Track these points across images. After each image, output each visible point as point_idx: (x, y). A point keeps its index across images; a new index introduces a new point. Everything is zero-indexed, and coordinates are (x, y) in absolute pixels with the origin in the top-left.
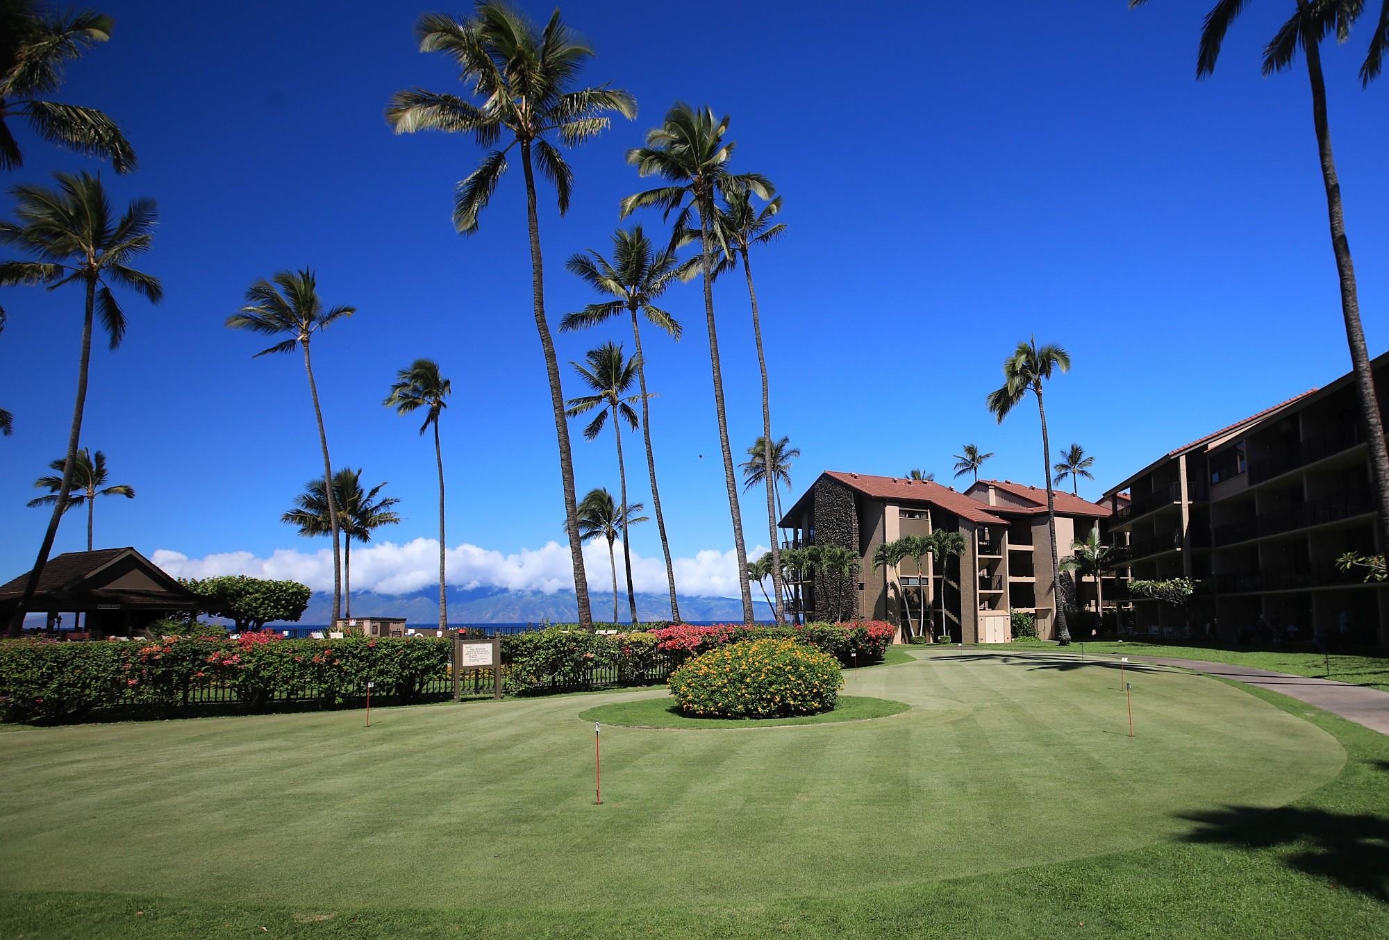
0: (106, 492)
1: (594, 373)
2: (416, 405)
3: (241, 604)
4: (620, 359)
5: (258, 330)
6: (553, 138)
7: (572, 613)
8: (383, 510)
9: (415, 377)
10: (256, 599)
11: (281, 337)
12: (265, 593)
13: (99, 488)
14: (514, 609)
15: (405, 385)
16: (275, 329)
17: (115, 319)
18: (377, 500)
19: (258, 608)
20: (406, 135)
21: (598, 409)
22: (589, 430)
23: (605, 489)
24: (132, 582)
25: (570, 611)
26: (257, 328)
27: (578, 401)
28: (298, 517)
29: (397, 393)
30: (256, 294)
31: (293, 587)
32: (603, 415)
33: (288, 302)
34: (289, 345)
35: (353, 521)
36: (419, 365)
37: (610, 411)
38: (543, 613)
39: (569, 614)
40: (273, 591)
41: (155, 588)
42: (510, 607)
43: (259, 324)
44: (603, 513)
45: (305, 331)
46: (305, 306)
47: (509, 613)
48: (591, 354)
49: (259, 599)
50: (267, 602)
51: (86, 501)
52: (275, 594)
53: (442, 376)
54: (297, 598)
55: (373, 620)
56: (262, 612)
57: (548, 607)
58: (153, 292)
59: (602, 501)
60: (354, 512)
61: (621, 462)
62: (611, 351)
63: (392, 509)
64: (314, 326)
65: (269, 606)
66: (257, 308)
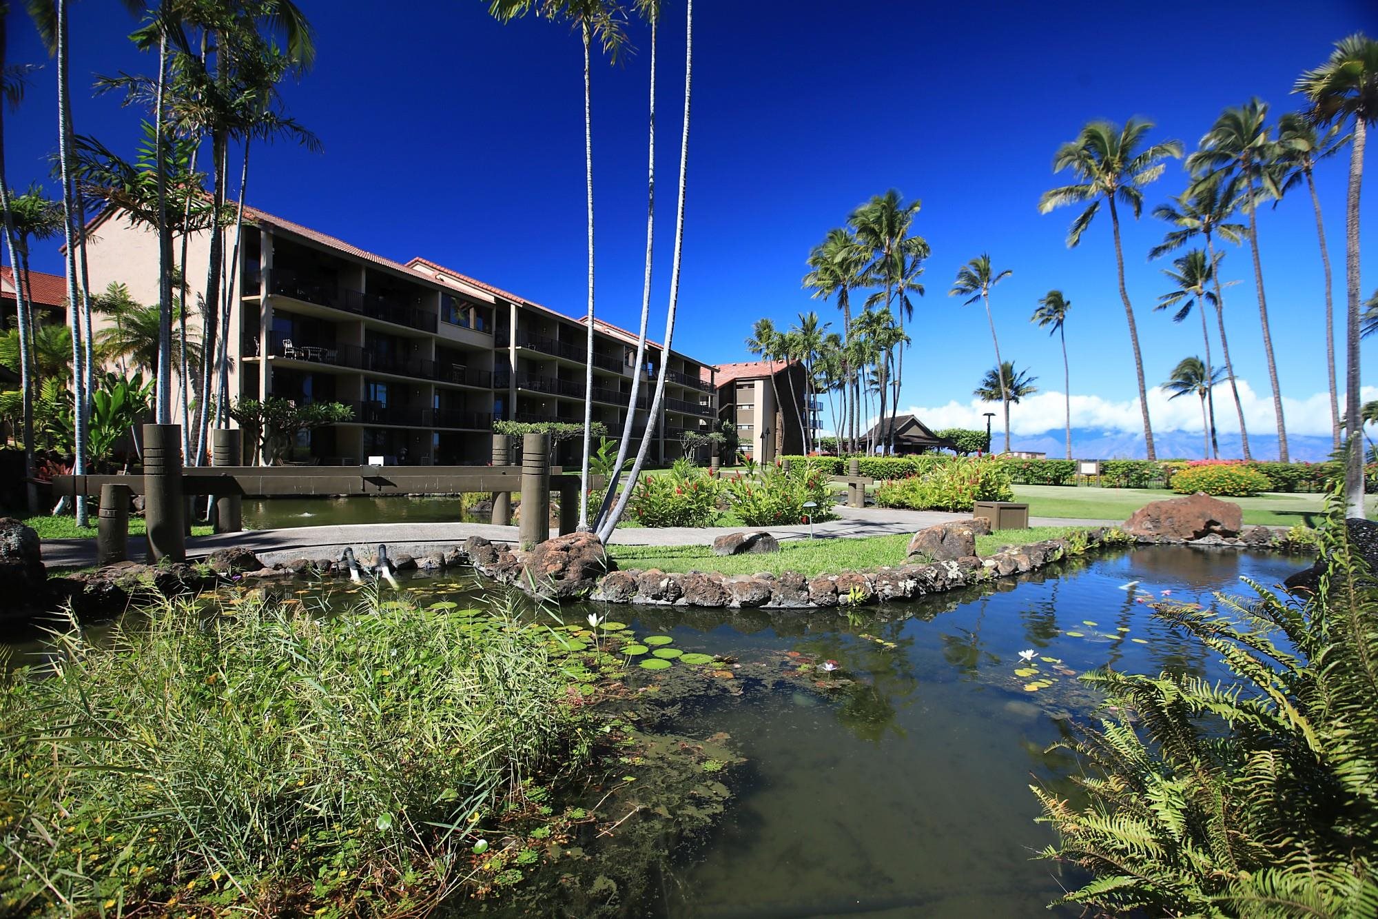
1: (1181, 274)
2: (1049, 320)
3: (960, 443)
4: (1204, 258)
5: (962, 294)
6: (1129, 184)
8: (1028, 384)
9: (1049, 303)
10: (967, 441)
11: (974, 294)
12: (971, 437)
15: (1042, 308)
16: (970, 291)
17: (909, 308)
18: (1024, 379)
19: (968, 445)
20: (1048, 214)
21: (1184, 301)
22: (1178, 316)
23: (1196, 357)
24: (914, 431)
27: (1167, 297)
28: (982, 392)
29: (1038, 313)
30: (960, 276)
32: (1190, 304)
33: (975, 274)
34: (978, 298)
35: (1011, 392)
36: (1051, 294)
37: (1196, 299)
41: (922, 434)
43: (963, 291)
44: (1196, 374)
45: (986, 289)
46: (985, 273)
48: (1177, 262)
50: (971, 442)
52: (976, 437)
53: (1065, 299)
55: (1027, 453)
56: (969, 447)
58: (921, 291)
59: (1194, 365)
60: (1011, 387)
61: (1206, 338)
62: (1196, 254)
63: (1034, 383)
64: (991, 285)
66: (961, 282)
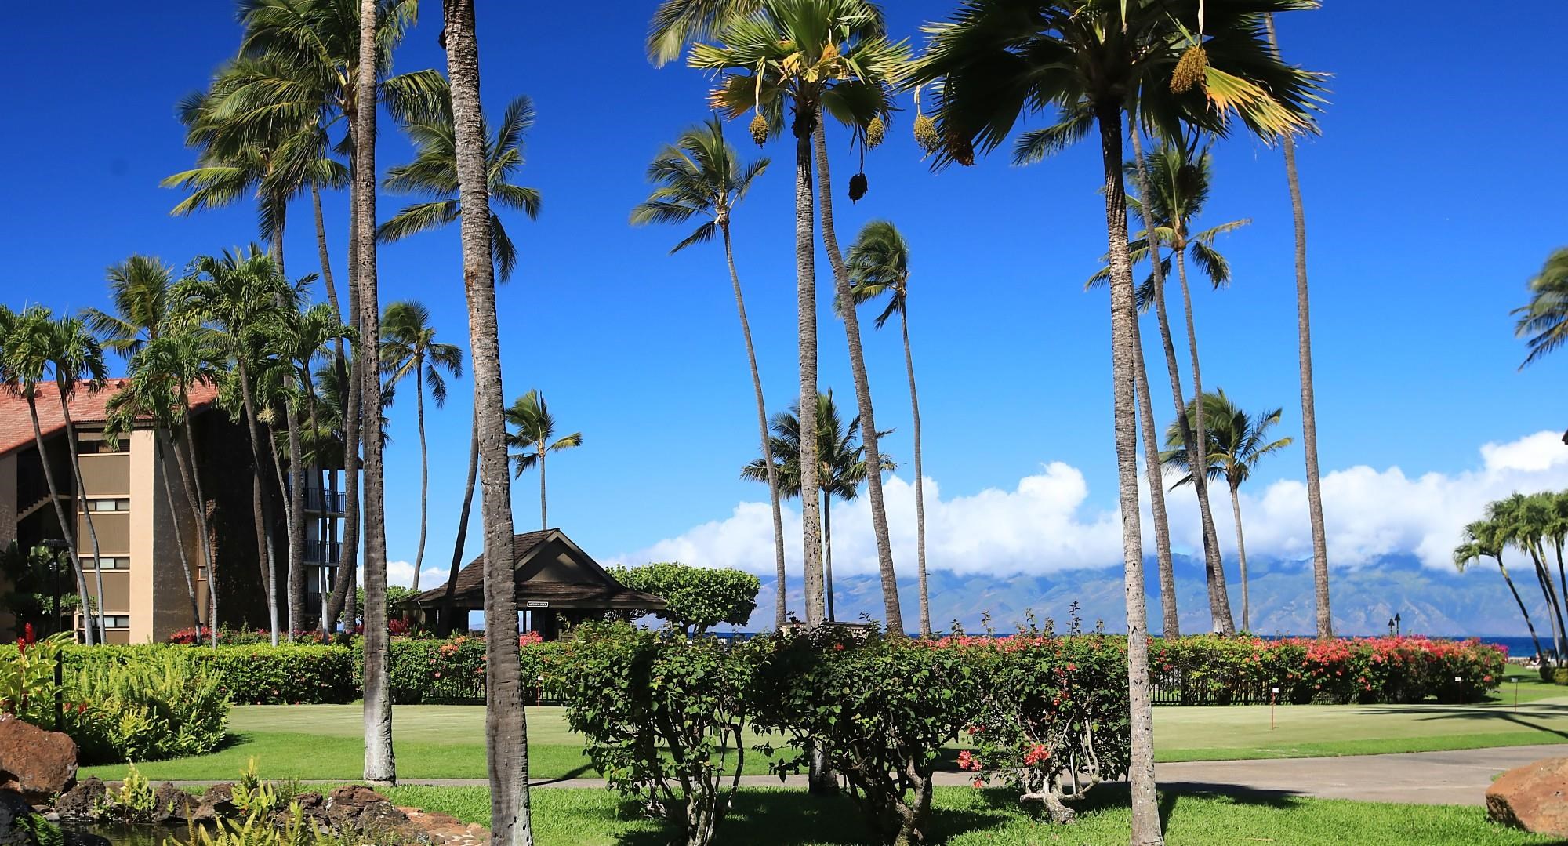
0: (556, 447)
3: (673, 601)
5: (669, 219)
7: (1428, 616)
10: (689, 594)
11: (697, 221)
12: (697, 587)
13: (550, 442)
14: (1300, 607)
16: (687, 213)
19: (691, 606)
23: (1220, 392)
25: (1424, 611)
26: (667, 217)
28: (761, 470)
31: (732, 578)
33: (696, 170)
34: (707, 230)
36: (868, 234)
38: (1362, 614)
39: (1423, 617)
40: (707, 584)
42: (1292, 602)
43: (667, 211)
45: (723, 207)
47: (1290, 613)
49: (691, 595)
50: (700, 598)
51: (538, 459)
52: (709, 588)
54: (738, 593)
56: (695, 612)
57: (1376, 602)
58: (533, 206)
64: (733, 197)
65: (703, 604)
66: (664, 191)
